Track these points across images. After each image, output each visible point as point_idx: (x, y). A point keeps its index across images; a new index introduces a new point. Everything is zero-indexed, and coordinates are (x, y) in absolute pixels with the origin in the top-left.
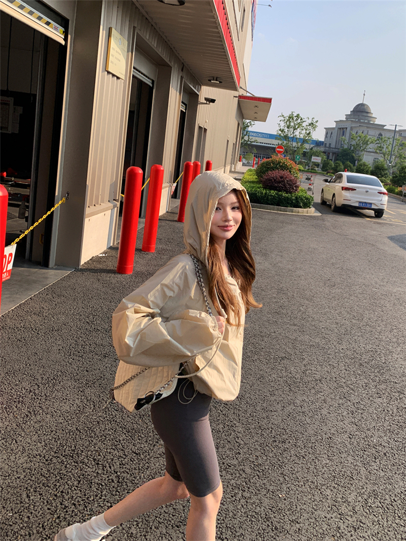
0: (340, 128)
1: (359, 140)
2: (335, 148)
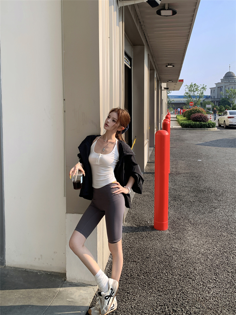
0: (219, 87)
1: (231, 92)
2: (217, 99)
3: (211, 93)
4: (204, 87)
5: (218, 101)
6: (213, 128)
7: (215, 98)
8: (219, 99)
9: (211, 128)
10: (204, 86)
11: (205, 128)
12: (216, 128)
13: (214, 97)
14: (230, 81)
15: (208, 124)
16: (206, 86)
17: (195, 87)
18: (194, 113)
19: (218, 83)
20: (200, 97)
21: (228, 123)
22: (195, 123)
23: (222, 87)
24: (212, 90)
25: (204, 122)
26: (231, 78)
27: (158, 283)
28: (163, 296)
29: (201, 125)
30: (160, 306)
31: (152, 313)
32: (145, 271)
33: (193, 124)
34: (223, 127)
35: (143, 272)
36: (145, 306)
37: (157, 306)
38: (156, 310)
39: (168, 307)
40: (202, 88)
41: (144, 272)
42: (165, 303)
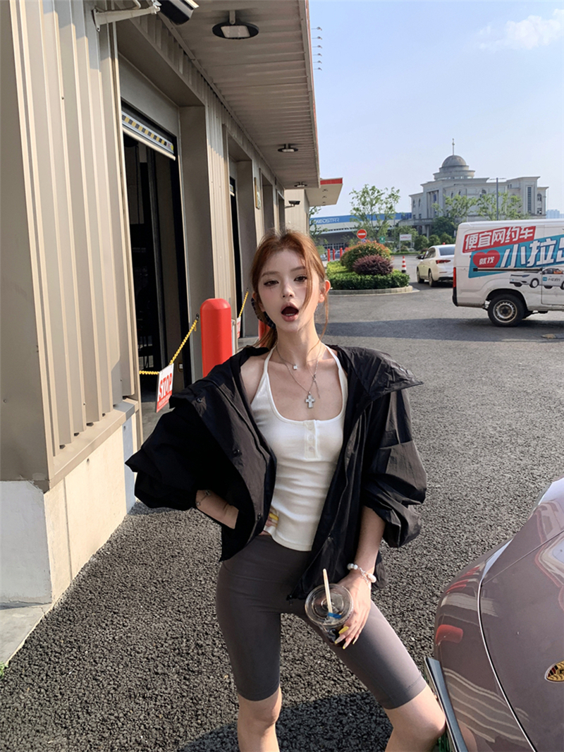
0: (430, 193)
1: (456, 204)
2: (428, 219)
3: (414, 206)
4: (393, 195)
5: (429, 225)
6: (403, 288)
7: (422, 218)
8: (430, 221)
9: (398, 287)
10: (395, 190)
11: (384, 288)
12: (411, 287)
13: (420, 215)
14: (456, 178)
15: (392, 278)
16: (399, 190)
17: (373, 193)
18: (361, 256)
19: (429, 183)
20: (386, 217)
21: (436, 275)
22: (361, 279)
23: (438, 191)
24: (415, 199)
25: (382, 275)
26: (456, 171)
27: (181, 598)
28: (184, 621)
29: (376, 282)
30: (173, 638)
31: (152, 652)
32: (160, 579)
33: (357, 279)
34: (428, 283)
35: (155, 581)
36: (141, 639)
37: (166, 639)
38: (162, 646)
39: (188, 641)
40: (390, 197)
41: (158, 581)
42: (184, 633)
